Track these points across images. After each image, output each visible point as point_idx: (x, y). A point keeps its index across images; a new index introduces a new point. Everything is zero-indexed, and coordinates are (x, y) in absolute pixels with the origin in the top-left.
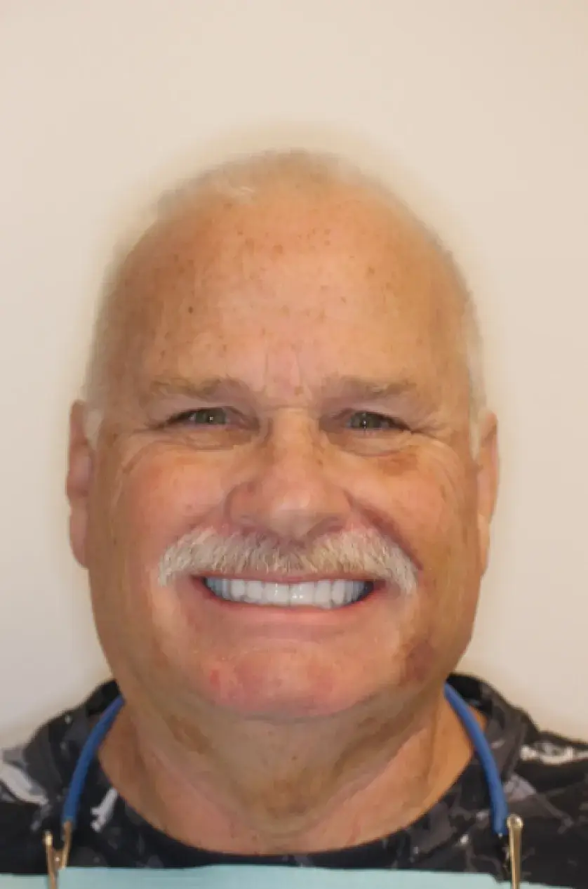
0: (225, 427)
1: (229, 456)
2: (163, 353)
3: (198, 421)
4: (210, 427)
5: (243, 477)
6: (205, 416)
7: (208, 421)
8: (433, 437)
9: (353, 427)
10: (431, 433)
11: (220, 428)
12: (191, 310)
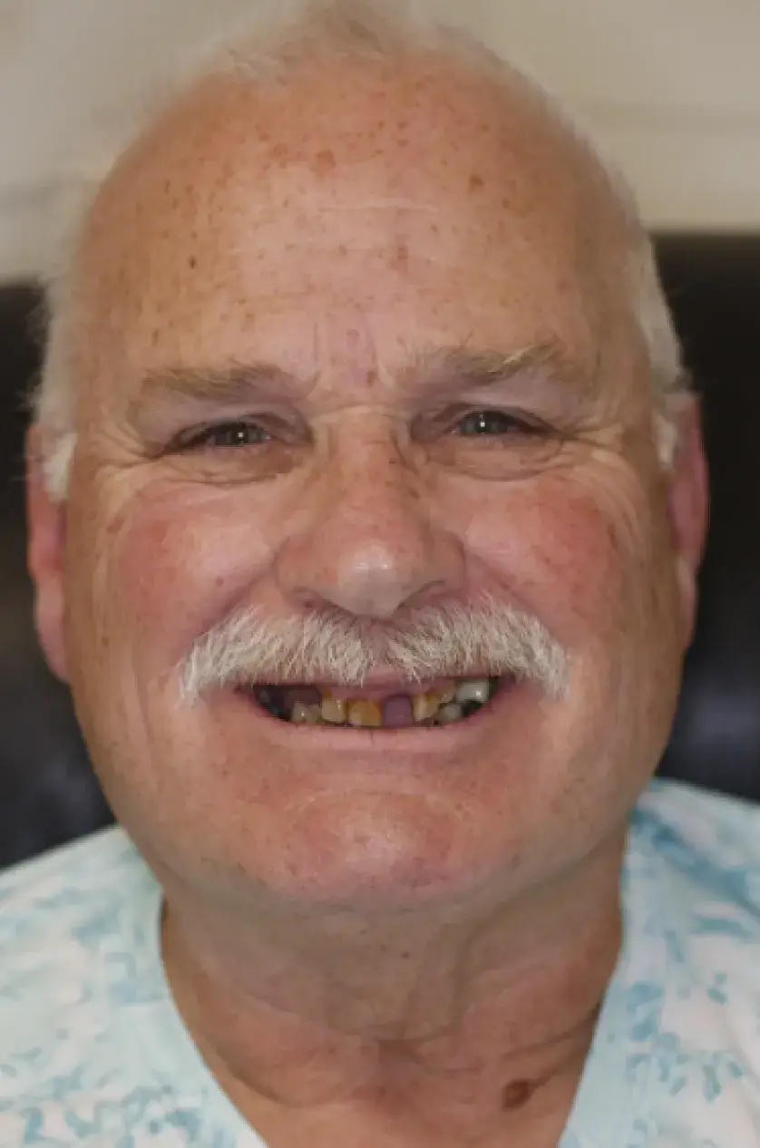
0: (263, 447)
1: (270, 493)
2: (156, 335)
3: (219, 443)
4: (240, 451)
5: (295, 525)
6: (229, 434)
7: (236, 442)
8: (594, 444)
9: (464, 433)
10: (589, 436)
11: (255, 450)
12: (193, 263)
